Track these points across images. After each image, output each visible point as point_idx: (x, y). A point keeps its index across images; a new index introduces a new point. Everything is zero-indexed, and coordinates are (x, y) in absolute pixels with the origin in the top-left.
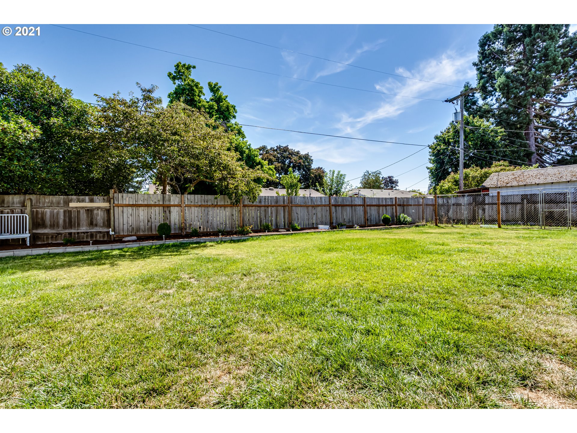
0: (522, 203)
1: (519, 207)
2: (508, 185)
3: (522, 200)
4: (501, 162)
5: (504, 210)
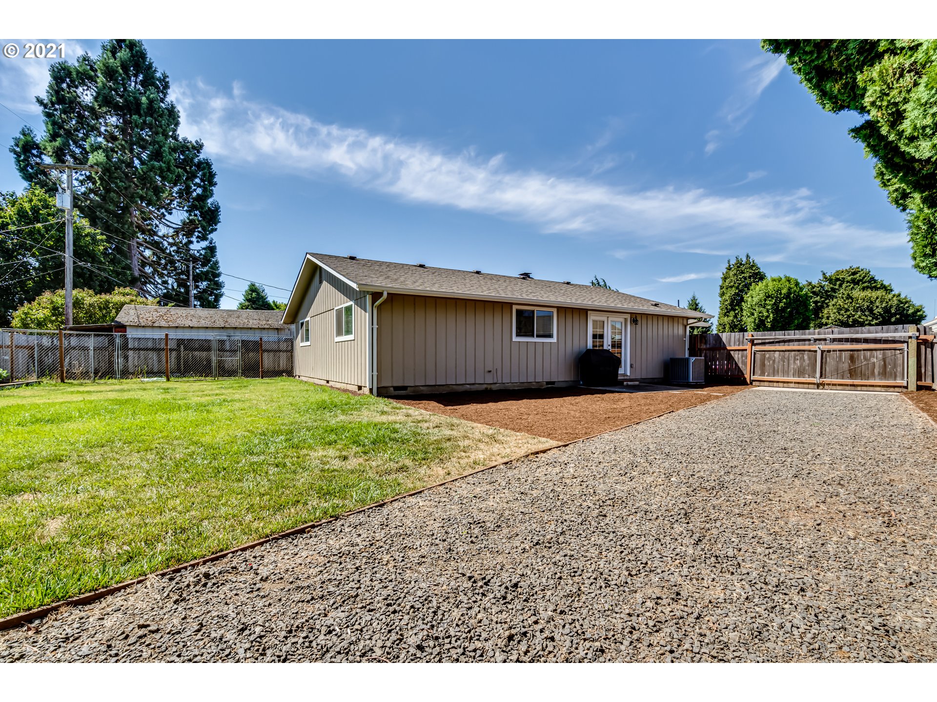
0: (178, 350)
1: (174, 354)
2: (156, 325)
3: (179, 345)
4: (128, 290)
5: (155, 358)
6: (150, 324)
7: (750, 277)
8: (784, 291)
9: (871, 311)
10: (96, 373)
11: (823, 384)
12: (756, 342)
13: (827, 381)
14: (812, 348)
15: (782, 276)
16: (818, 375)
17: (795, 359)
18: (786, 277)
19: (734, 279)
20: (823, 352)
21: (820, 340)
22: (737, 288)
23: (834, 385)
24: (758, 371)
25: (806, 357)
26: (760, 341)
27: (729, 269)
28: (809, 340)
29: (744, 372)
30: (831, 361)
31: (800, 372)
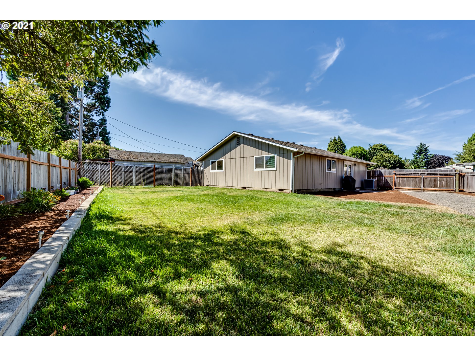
6: (127, 159)
7: (340, 145)
8: (359, 152)
9: (389, 161)
10: (124, 184)
11: (424, 190)
12: (396, 174)
13: (425, 188)
14: (420, 177)
15: (357, 146)
16: (422, 186)
17: (413, 181)
18: (359, 146)
19: (333, 146)
20: (424, 178)
21: (422, 174)
22: (335, 150)
23: (428, 190)
24: (397, 185)
25: (417, 180)
26: (398, 174)
27: (331, 141)
28: (419, 174)
29: (392, 185)
30: (427, 181)
31: (415, 186)
